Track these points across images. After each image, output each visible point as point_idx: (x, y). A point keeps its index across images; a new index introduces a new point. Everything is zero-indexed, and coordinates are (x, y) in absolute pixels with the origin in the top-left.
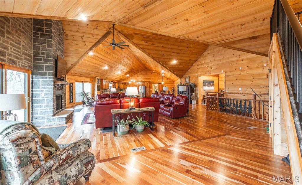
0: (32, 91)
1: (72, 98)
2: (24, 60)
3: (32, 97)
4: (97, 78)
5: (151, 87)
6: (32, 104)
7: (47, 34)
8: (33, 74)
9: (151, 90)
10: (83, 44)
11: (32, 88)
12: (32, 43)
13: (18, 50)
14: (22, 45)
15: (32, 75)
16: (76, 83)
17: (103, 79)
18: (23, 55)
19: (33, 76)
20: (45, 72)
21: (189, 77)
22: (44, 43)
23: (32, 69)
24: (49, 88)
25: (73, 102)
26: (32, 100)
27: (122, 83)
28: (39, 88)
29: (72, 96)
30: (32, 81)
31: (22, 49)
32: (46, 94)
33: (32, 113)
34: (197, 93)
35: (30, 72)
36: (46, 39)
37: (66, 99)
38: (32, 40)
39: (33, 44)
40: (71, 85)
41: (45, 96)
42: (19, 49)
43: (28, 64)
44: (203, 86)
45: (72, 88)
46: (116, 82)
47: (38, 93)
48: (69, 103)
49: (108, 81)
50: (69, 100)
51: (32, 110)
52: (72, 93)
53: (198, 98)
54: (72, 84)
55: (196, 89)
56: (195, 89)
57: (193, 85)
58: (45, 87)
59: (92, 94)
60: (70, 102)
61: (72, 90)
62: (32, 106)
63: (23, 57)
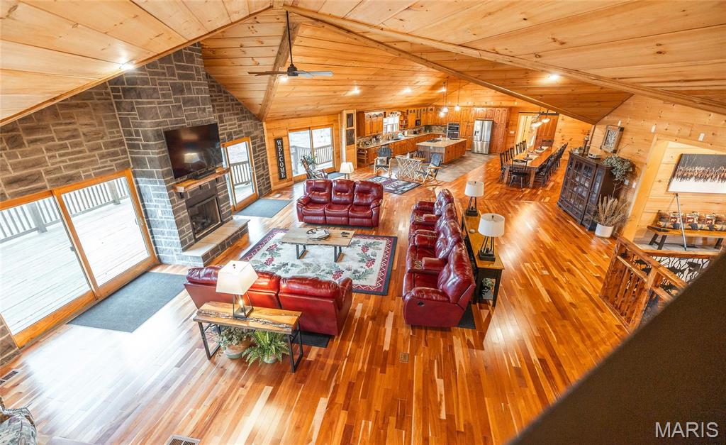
0: (144, 206)
1: (282, 170)
2: (99, 161)
3: (147, 217)
4: (345, 113)
5: (512, 125)
6: (150, 227)
7: (132, 88)
8: (135, 174)
9: (513, 132)
10: (253, 63)
11: (142, 201)
12: (116, 113)
13: (75, 149)
14: (84, 134)
15: (135, 177)
16: (291, 135)
17: (363, 112)
18: (93, 153)
19: (138, 179)
20: (151, 172)
21: (622, 129)
22: (133, 109)
23: (132, 166)
24: (164, 202)
25: (286, 177)
26: (148, 221)
27: (431, 110)
28: (151, 201)
29: (284, 166)
30: (139, 188)
31: (85, 144)
32: (163, 213)
33: (154, 241)
34: (629, 200)
35: (130, 171)
36: (134, 100)
37: (270, 173)
38: (114, 105)
39: (119, 114)
40: (279, 142)
41: (164, 216)
42: (75, 147)
43: (114, 163)
44: (673, 176)
45: (282, 148)
46: (410, 109)
47: (153, 209)
48: (277, 181)
49: (382, 112)
50: (277, 175)
51: (153, 238)
52: (283, 159)
53: (624, 220)
54: (281, 139)
55: (630, 185)
56: (627, 182)
57: (619, 167)
58: (159, 199)
59: (337, 153)
60: (281, 178)
61: (282, 152)
62: (151, 231)
63: (94, 156)
